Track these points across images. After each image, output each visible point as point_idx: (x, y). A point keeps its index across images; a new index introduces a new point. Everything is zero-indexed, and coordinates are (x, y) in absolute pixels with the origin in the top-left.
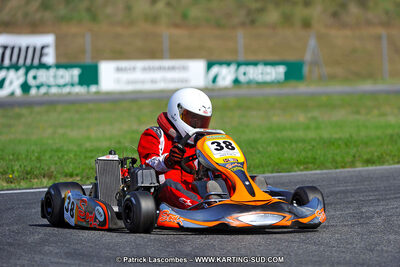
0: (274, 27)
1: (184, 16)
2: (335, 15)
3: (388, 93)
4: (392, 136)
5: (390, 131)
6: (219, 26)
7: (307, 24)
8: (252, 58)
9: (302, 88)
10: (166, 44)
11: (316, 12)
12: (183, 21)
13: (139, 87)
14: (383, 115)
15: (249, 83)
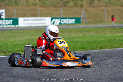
0: (72, 7)
1: (44, 4)
2: (90, 3)
3: (107, 27)
4: (108, 40)
5: (107, 39)
6: (55, 7)
7: (82, 6)
8: (65, 17)
9: (80, 26)
10: (39, 12)
11: (84, 3)
12: (44, 5)
13: (30, 25)
14: (105, 34)
15: (64, 24)
